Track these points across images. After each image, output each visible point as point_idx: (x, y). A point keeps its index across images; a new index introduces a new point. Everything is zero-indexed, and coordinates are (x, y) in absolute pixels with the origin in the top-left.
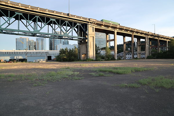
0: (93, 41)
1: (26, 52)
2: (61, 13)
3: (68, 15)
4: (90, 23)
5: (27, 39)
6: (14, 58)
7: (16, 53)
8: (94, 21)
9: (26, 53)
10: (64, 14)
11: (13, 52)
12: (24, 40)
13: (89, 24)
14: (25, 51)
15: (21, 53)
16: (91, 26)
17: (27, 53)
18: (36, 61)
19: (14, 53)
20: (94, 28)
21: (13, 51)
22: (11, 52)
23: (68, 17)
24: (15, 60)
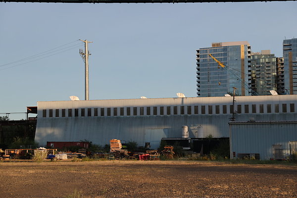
1: (232, 107)
5: (243, 49)
6: (181, 133)
7: (189, 112)
9: (234, 112)
11: (175, 108)
12: (230, 54)
14: (228, 98)
15: (210, 112)
17: (236, 109)
18: (279, 151)
19: (182, 112)
21: (179, 102)
22: (169, 108)
24: (185, 142)
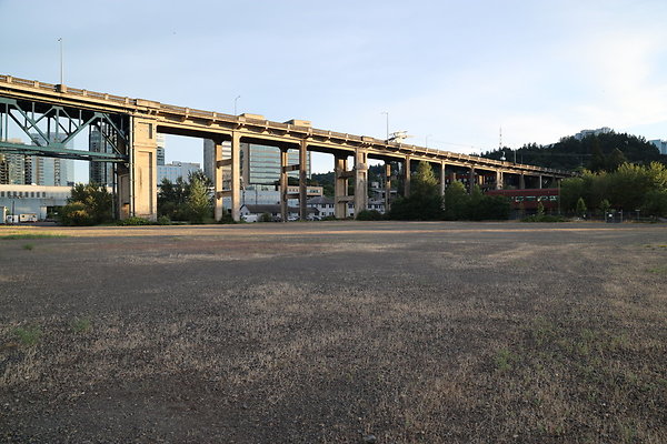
0: (151, 167)
2: (31, 84)
3: (58, 88)
4: (139, 111)
8: (153, 105)
10: (42, 86)
13: (137, 114)
16: (142, 120)
20: (154, 127)
23: (58, 95)
